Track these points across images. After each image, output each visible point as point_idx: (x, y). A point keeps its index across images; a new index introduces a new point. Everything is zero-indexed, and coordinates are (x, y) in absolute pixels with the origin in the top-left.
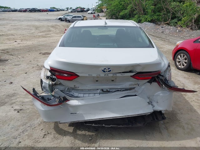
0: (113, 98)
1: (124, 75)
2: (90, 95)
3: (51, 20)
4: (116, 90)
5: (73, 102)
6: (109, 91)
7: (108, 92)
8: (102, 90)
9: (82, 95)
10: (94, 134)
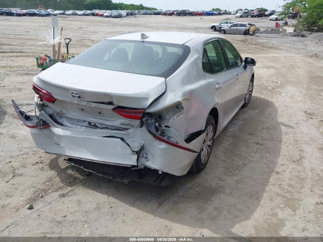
0: (96, 136)
1: (100, 107)
2: (77, 126)
3: (200, 28)
4: (104, 127)
5: (58, 130)
6: (97, 127)
7: (95, 126)
8: (90, 123)
9: (70, 125)
10: (82, 178)
